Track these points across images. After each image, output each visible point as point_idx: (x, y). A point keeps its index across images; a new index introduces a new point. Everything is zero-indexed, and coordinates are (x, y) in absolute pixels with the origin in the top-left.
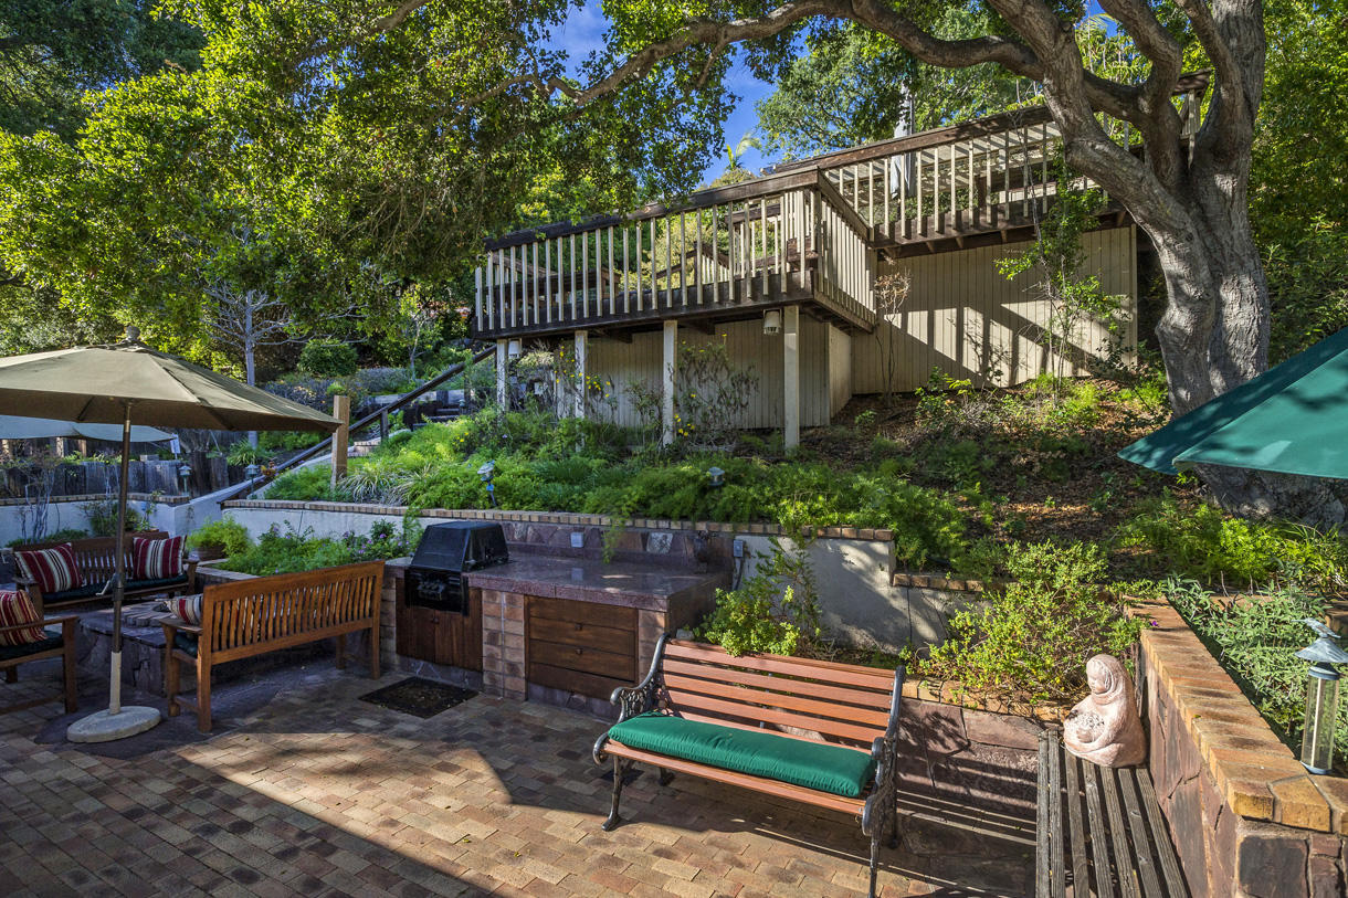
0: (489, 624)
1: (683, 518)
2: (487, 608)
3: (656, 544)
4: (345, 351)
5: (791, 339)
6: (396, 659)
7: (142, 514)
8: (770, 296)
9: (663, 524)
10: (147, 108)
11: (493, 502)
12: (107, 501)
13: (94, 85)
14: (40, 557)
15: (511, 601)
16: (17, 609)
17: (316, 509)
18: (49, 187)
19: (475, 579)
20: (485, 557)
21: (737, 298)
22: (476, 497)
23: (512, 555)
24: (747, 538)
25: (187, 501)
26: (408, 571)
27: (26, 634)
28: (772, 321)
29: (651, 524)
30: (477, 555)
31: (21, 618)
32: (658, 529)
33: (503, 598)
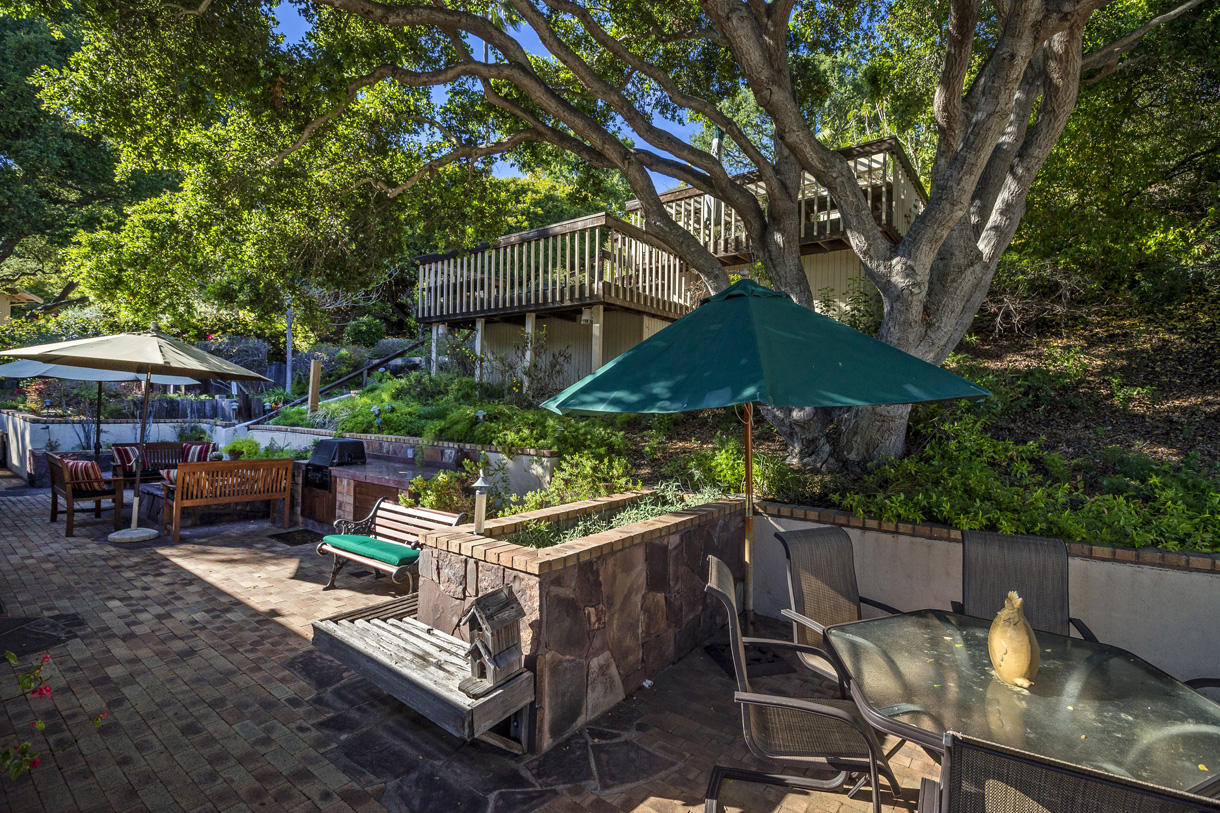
0: (339, 497)
1: (459, 441)
2: (339, 488)
3: (447, 456)
4: (376, 325)
5: (597, 329)
6: (300, 519)
7: (208, 432)
8: (580, 299)
9: (451, 445)
10: (150, 217)
11: (380, 430)
12: (188, 423)
13: (130, 204)
14: (126, 451)
15: (349, 484)
16: (91, 471)
17: (293, 431)
18: (105, 257)
19: (335, 471)
20: (346, 459)
21: (562, 300)
22: (372, 426)
23: (368, 460)
24: (488, 454)
25: (234, 425)
26: (307, 465)
27: (96, 484)
28: (586, 316)
29: (446, 444)
30: (341, 457)
31: (93, 476)
32: (449, 447)
33: (345, 482)
